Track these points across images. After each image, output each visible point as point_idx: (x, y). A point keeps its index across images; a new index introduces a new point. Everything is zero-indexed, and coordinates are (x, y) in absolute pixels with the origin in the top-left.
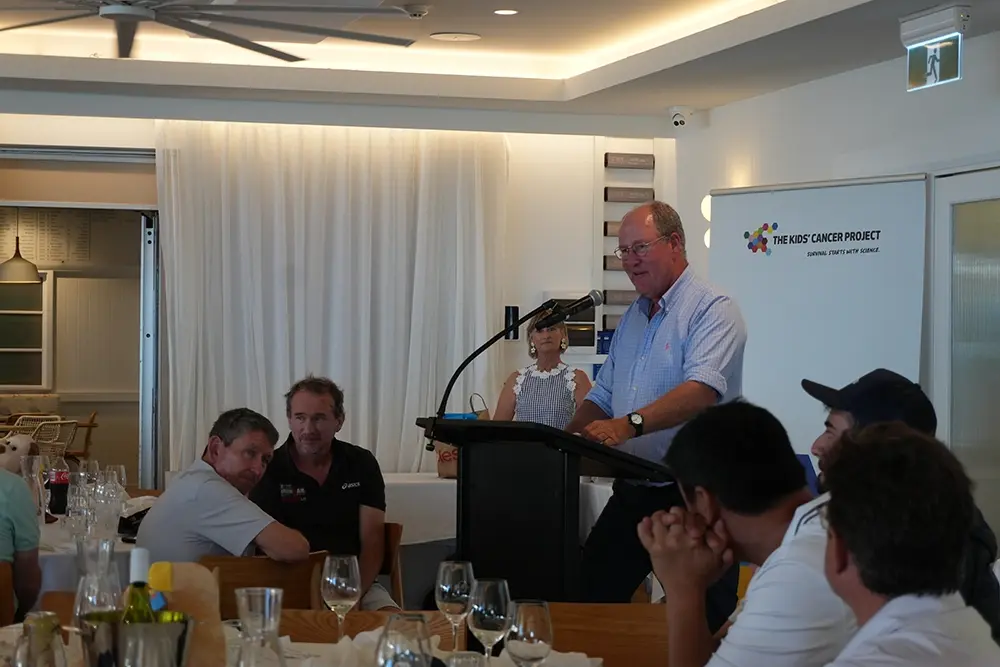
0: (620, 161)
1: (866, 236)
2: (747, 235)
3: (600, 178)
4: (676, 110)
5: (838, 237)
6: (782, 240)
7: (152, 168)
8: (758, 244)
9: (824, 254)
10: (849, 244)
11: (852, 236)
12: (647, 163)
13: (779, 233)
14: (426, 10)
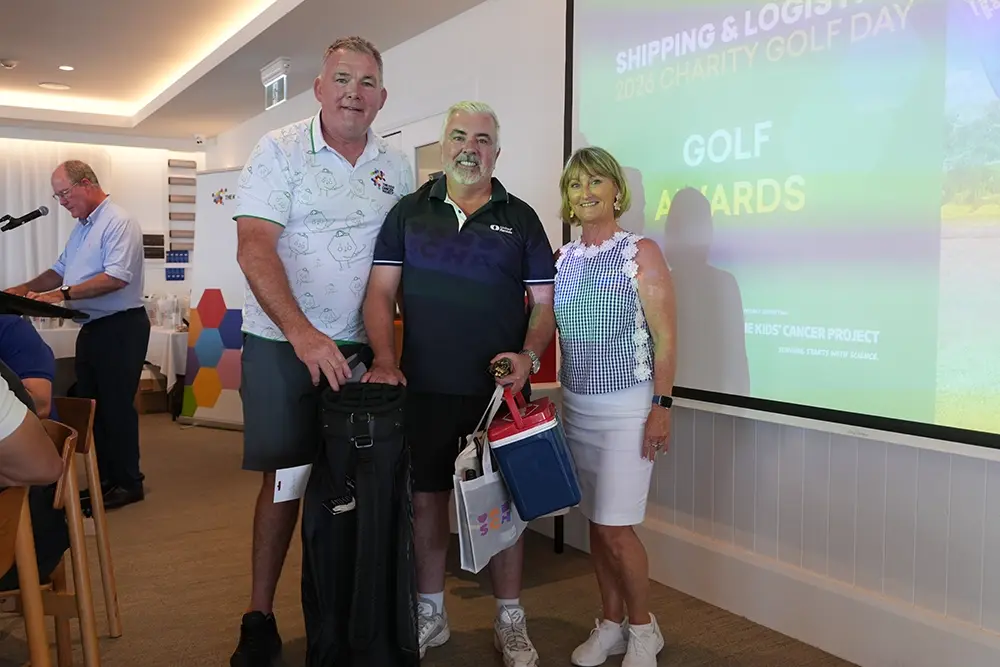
0: (178, 164)
2: (213, 195)
3: (164, 173)
4: (196, 136)
6: (229, 197)
8: (218, 200)
12: (192, 165)
14: (15, 65)
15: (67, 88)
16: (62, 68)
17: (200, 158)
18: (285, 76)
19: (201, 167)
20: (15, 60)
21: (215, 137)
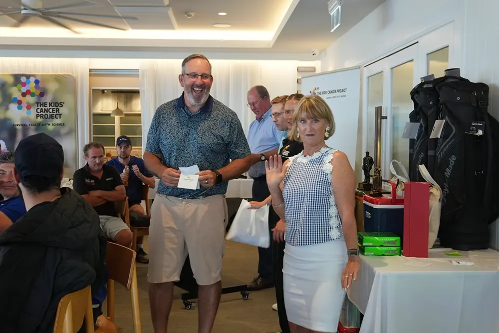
0: (303, 69)
1: (343, 91)
2: (311, 92)
3: (295, 75)
4: (313, 50)
5: (335, 91)
6: (320, 93)
7: (138, 76)
9: (330, 98)
10: (338, 94)
11: (338, 91)
12: (314, 69)
13: (319, 91)
14: (193, 14)
15: (229, 26)
16: (220, 14)
17: (317, 64)
18: (339, 7)
19: (318, 71)
20: (192, 12)
21: (325, 50)
